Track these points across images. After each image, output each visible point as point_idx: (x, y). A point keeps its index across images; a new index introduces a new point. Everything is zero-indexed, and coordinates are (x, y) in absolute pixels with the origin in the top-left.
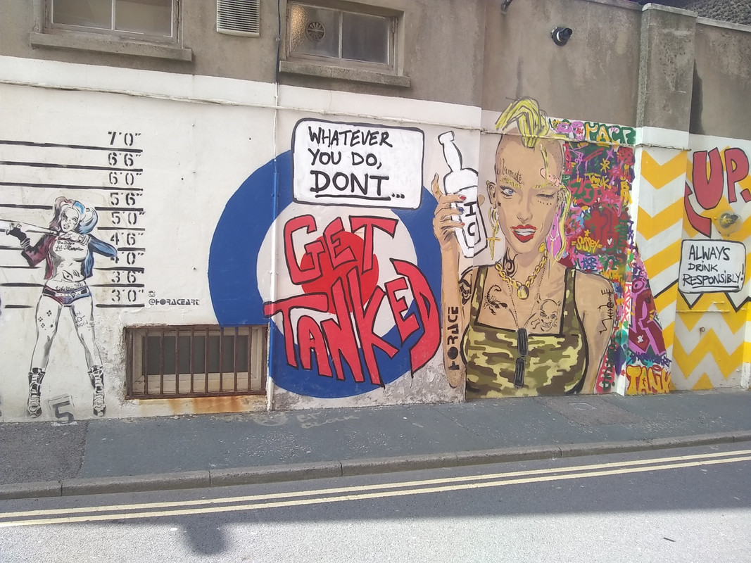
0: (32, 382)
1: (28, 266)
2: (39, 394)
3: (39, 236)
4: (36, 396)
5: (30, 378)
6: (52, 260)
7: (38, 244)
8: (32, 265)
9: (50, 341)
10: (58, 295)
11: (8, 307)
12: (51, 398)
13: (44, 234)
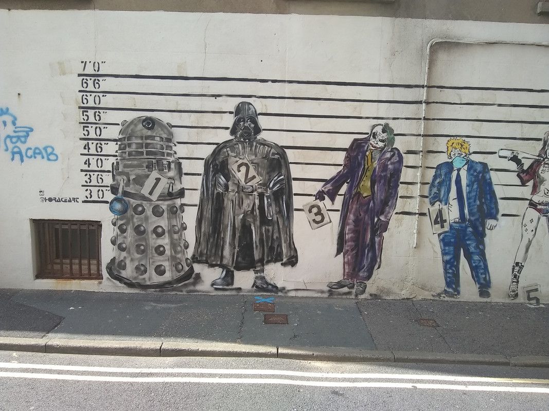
0: (515, 272)
1: (521, 184)
2: (518, 282)
3: (531, 161)
4: (515, 283)
5: (513, 269)
6: (538, 180)
7: (529, 168)
8: (523, 184)
9: (530, 242)
10: (539, 207)
11: (503, 215)
12: (525, 285)
13: (534, 160)
